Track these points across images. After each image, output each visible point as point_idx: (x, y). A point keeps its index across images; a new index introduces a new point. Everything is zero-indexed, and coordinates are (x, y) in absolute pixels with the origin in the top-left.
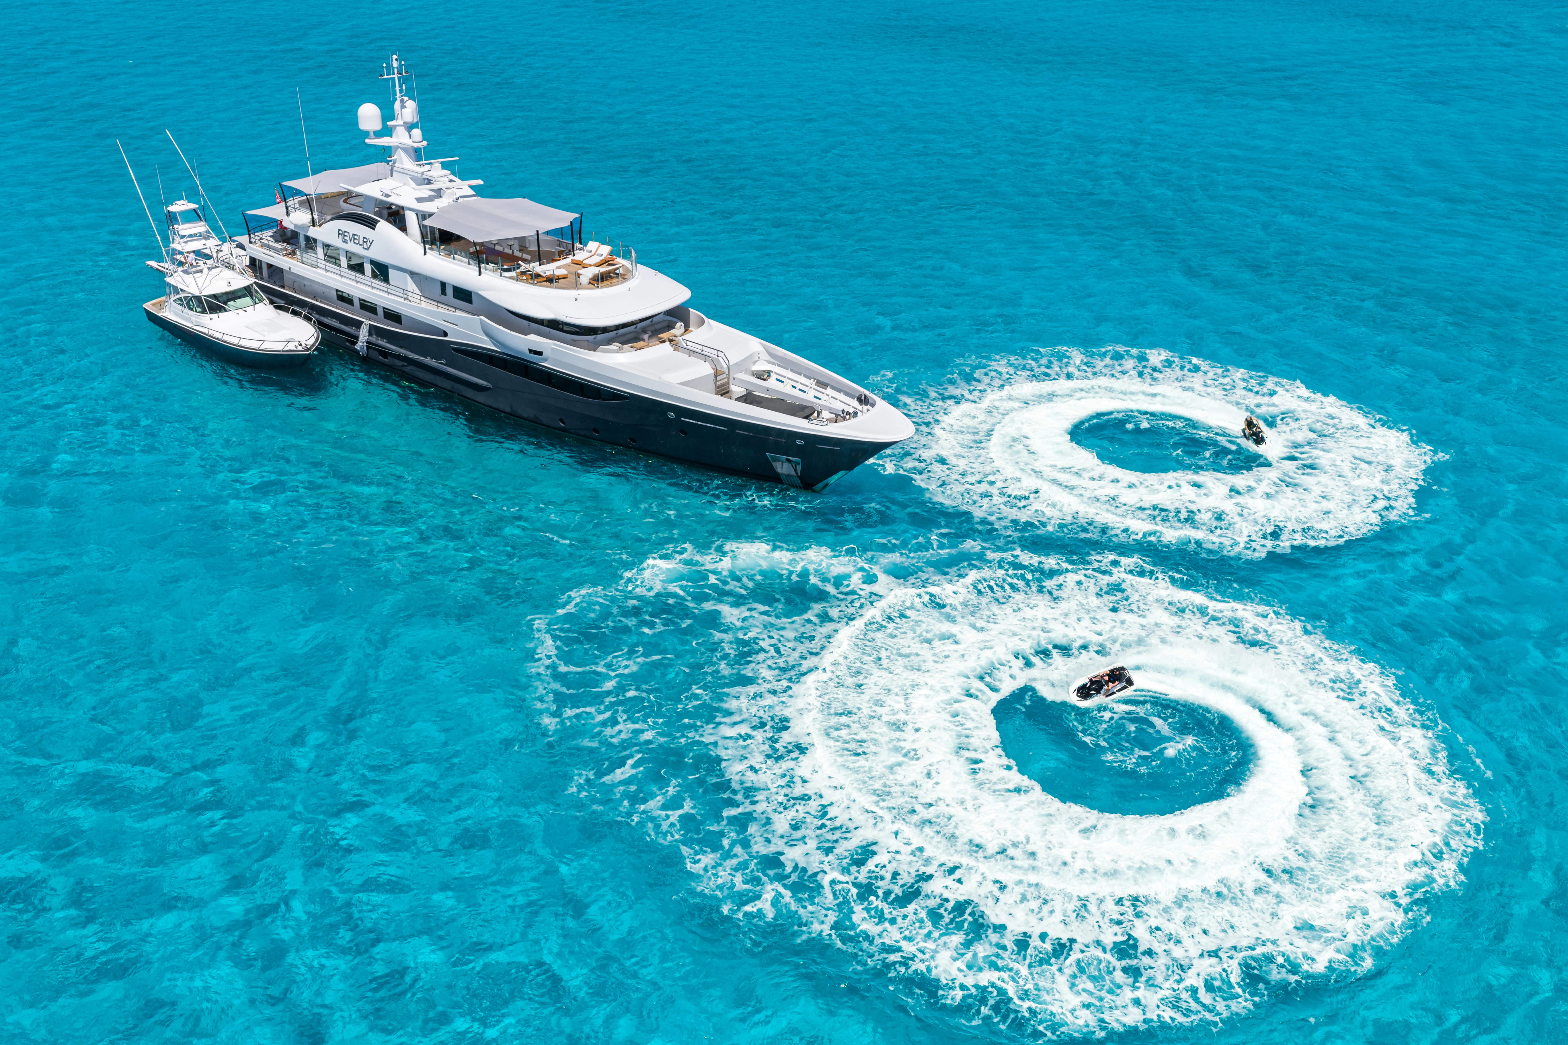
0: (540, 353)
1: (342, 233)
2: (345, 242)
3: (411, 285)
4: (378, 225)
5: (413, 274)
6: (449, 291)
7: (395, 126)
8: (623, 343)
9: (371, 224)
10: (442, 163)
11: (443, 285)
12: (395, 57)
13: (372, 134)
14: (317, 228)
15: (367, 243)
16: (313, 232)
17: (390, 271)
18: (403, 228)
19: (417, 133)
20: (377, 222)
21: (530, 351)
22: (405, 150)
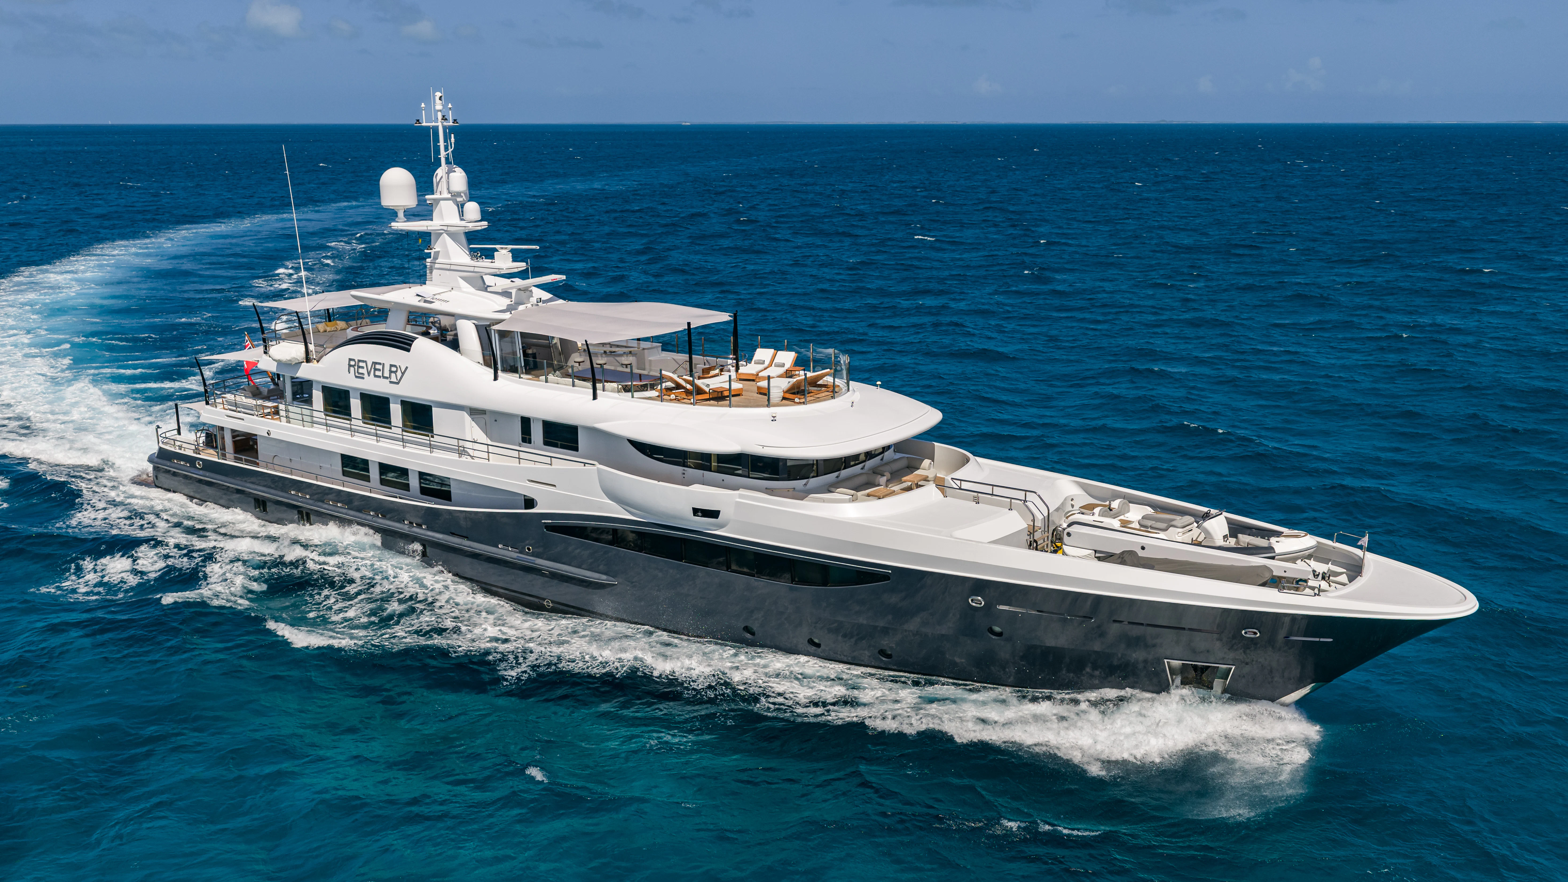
0: (714, 514)
1: (354, 365)
2: (360, 376)
3: (473, 431)
4: (415, 344)
5: (475, 413)
6: (537, 433)
7: (437, 201)
8: (857, 489)
9: (403, 343)
10: (512, 251)
11: (526, 422)
12: (438, 94)
13: (401, 214)
14: (314, 364)
15: (396, 373)
16: (305, 372)
17: (435, 410)
18: (455, 345)
19: (473, 209)
20: (413, 339)
21: (696, 511)
22: (453, 236)
